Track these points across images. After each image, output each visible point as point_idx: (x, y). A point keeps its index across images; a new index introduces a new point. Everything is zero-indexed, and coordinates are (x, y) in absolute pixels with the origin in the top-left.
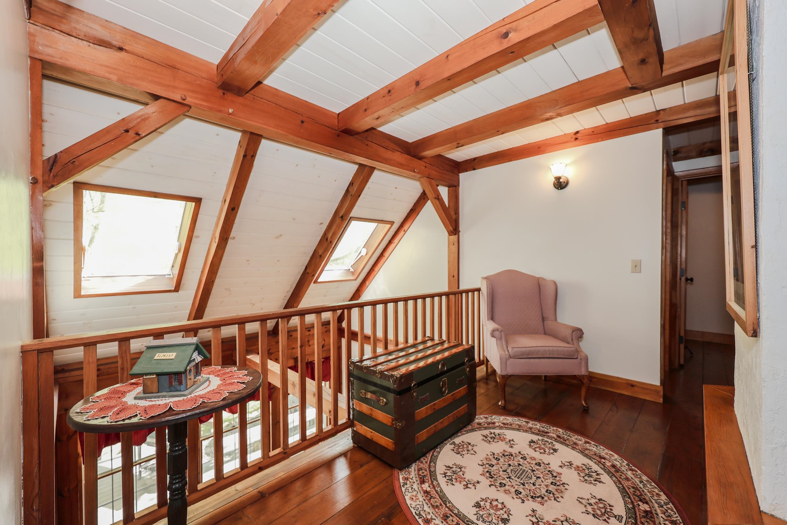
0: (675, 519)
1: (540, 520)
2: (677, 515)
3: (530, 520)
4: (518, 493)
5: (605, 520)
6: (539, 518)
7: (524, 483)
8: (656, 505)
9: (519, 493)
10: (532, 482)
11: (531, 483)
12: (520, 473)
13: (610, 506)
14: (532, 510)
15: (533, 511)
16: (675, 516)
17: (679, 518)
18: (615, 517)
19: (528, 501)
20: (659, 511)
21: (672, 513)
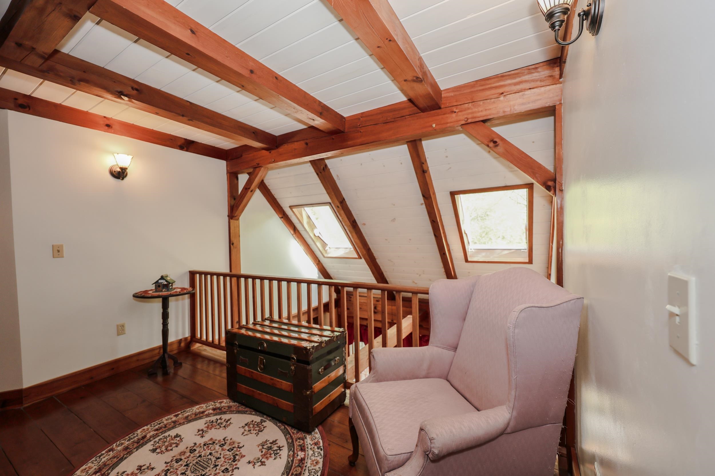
1: (140, 472)
3: (145, 465)
4: (178, 460)
6: (144, 471)
7: (188, 466)
9: (178, 462)
10: (186, 473)
11: (186, 471)
12: (204, 465)
14: (155, 468)
15: (153, 469)
19: (165, 466)
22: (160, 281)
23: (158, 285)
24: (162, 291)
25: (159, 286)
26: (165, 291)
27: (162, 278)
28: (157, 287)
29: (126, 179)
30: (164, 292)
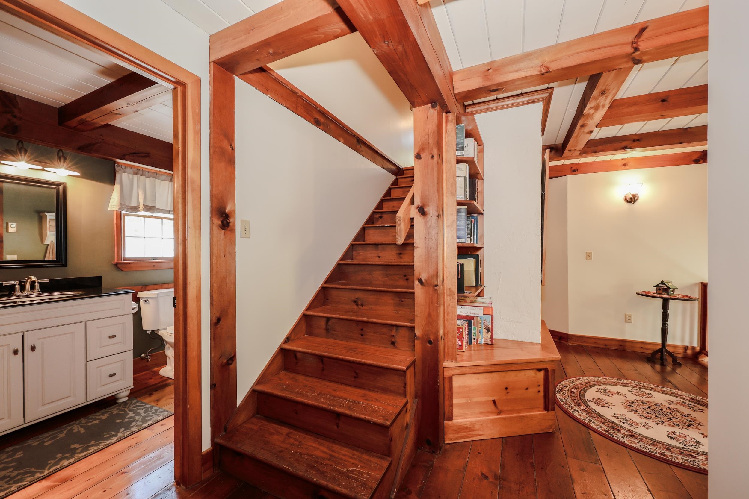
0: (566, 405)
2: (566, 407)
5: (594, 399)
8: (577, 409)
13: (597, 405)
16: (567, 407)
17: (565, 406)
18: (591, 401)
20: (575, 407)
21: (569, 408)
22: (660, 285)
23: (658, 287)
24: (662, 294)
25: (660, 289)
26: (665, 295)
27: (662, 283)
28: (658, 290)
29: (636, 203)
30: (663, 295)
